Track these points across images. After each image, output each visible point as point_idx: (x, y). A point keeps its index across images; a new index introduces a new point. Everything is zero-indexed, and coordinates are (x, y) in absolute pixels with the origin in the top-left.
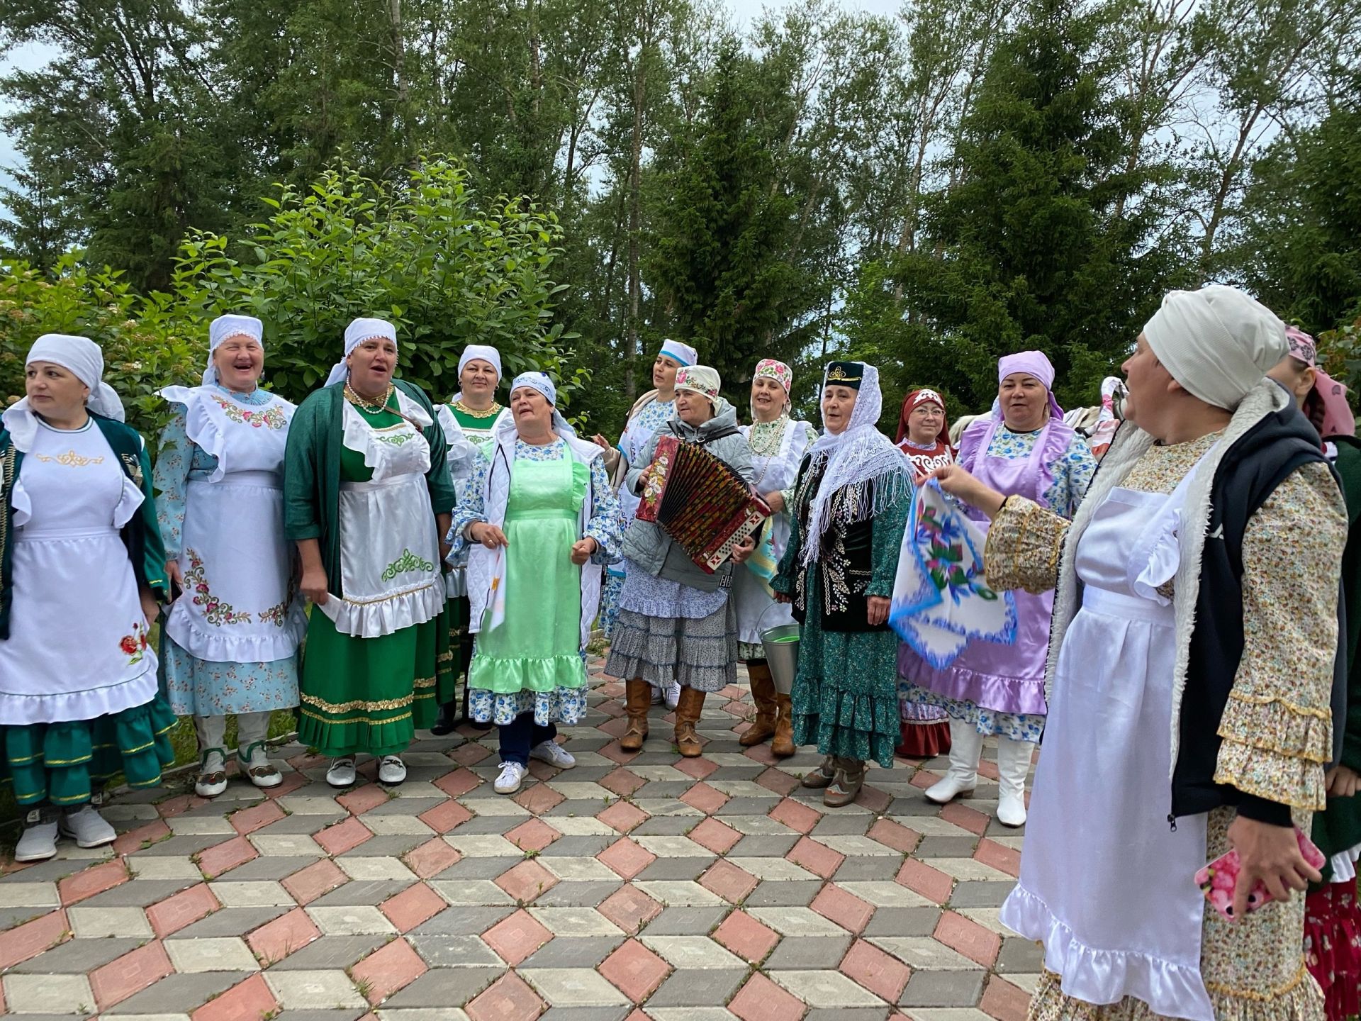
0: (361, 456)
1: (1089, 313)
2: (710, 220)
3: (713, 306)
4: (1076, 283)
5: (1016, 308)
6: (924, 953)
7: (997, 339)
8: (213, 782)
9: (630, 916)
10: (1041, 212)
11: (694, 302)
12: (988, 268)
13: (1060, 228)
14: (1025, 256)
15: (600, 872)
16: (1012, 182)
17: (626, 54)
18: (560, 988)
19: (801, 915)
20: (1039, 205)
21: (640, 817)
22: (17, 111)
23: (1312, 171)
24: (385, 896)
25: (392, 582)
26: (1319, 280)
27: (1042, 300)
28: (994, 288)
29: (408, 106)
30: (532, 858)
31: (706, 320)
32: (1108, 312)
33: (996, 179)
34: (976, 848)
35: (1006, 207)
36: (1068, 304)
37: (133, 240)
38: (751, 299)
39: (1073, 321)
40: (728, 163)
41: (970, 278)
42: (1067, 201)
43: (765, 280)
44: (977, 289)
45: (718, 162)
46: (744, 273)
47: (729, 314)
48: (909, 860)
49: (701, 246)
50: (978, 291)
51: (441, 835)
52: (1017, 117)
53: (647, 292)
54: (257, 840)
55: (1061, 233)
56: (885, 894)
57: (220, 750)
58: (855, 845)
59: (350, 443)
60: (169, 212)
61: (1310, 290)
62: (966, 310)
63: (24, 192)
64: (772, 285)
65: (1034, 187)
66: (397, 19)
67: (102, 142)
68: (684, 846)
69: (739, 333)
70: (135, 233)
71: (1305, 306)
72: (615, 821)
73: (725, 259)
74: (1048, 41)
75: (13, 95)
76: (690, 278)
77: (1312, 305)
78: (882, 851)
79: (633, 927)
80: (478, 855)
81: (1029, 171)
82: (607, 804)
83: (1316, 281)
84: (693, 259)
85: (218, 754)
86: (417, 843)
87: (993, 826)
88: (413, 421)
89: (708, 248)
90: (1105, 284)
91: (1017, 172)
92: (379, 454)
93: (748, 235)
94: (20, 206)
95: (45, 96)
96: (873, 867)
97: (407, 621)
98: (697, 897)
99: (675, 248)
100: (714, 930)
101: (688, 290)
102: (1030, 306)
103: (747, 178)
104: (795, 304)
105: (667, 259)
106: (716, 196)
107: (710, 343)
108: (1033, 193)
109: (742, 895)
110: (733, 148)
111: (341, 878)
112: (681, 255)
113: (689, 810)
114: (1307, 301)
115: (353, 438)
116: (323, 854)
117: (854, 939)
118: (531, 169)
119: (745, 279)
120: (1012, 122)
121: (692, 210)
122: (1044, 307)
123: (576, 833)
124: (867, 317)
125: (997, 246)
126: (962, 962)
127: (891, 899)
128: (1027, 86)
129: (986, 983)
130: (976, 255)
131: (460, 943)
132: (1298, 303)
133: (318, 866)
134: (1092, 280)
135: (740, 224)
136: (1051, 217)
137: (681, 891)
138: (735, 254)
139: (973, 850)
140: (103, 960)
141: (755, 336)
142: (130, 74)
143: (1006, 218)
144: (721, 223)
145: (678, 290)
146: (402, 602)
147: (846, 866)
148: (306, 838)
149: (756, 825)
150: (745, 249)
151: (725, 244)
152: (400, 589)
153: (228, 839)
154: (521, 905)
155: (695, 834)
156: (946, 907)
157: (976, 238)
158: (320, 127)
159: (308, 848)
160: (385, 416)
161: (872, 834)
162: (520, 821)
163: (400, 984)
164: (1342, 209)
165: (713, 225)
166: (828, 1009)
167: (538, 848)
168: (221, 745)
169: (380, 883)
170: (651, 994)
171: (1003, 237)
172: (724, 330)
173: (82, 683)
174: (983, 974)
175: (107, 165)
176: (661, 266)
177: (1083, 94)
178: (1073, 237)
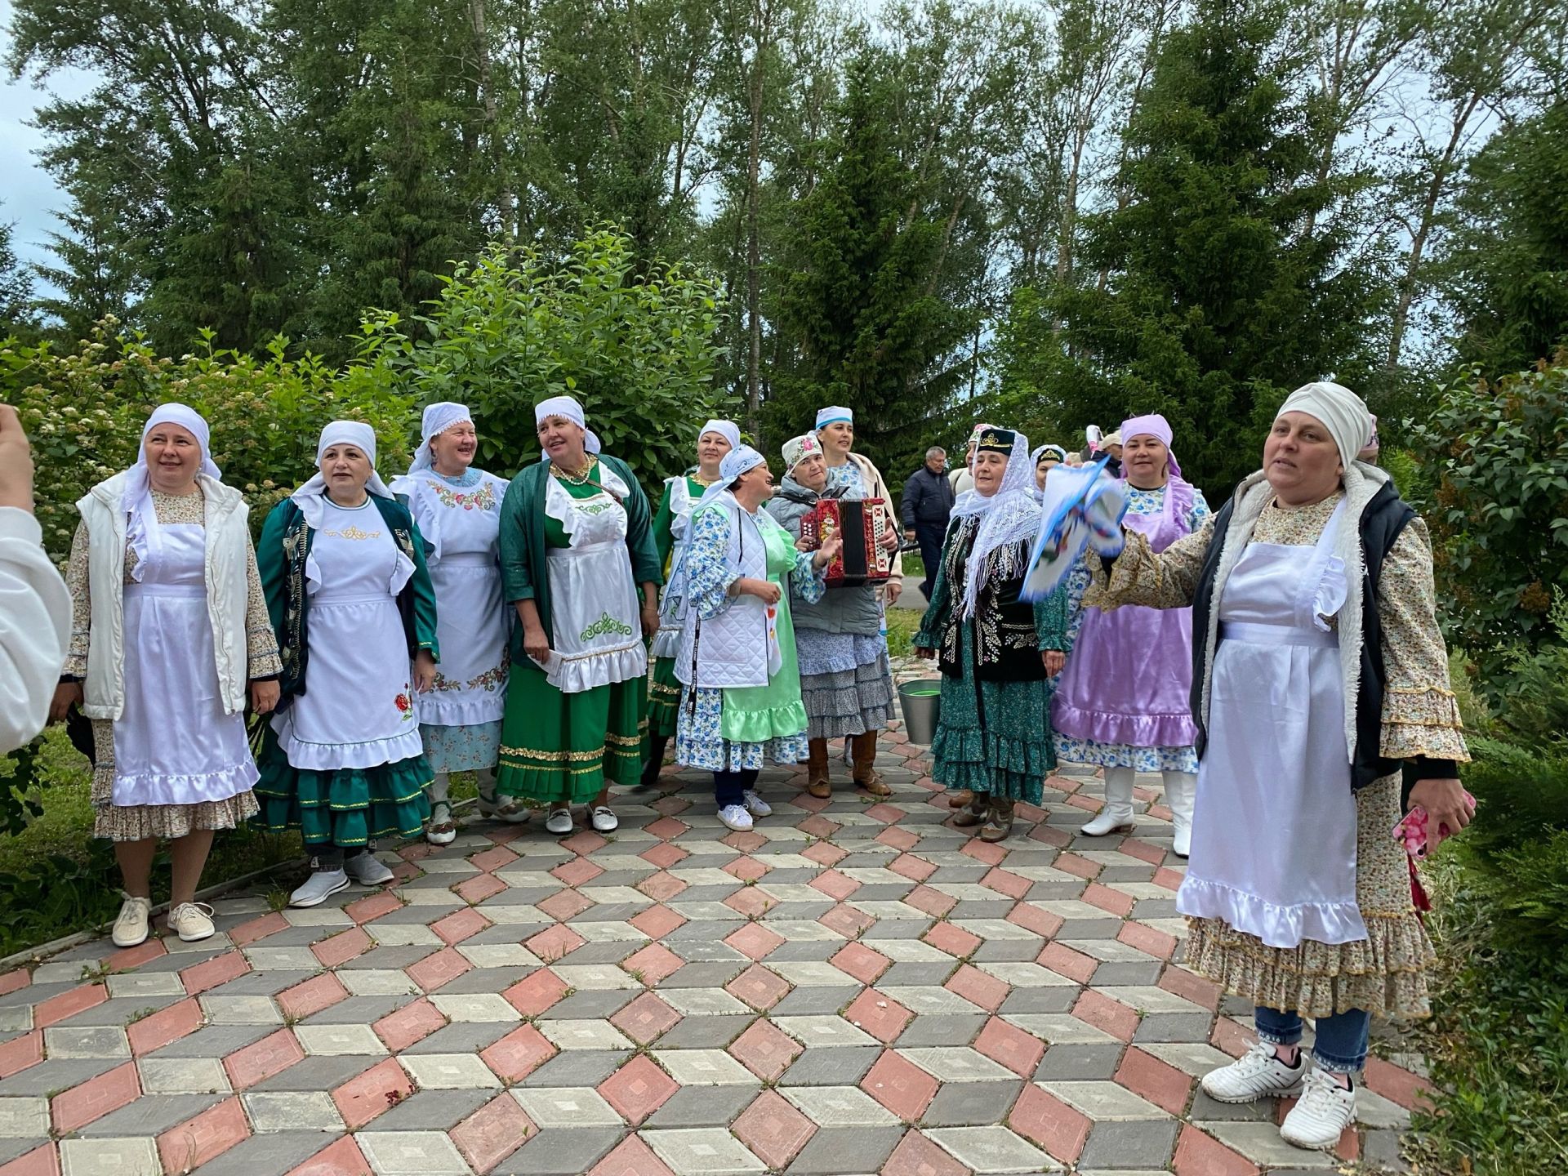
0: (560, 523)
1: (1273, 345)
2: (847, 251)
3: (851, 347)
4: (1258, 312)
5: (1192, 341)
6: (1110, 950)
7: (1171, 377)
8: (444, 831)
9: (848, 926)
10: (1217, 234)
11: (830, 343)
12: (1160, 297)
13: (1238, 251)
14: (1200, 283)
15: (813, 895)
16: (1184, 201)
17: (740, 57)
18: (801, 975)
19: (1000, 925)
20: (1216, 226)
21: (842, 854)
22: (56, 145)
23: (1520, 180)
24: (632, 914)
25: (590, 643)
26: (1531, 302)
27: (1220, 331)
28: (1167, 320)
29: (496, 128)
30: (752, 885)
31: (845, 363)
32: (1294, 343)
33: (1166, 198)
34: (1153, 875)
35: (1178, 229)
36: (1250, 336)
37: (202, 290)
38: (894, 338)
39: (1256, 354)
40: (865, 186)
41: (1140, 310)
42: (1246, 222)
43: (909, 317)
44: (1147, 321)
45: (854, 186)
46: (886, 308)
47: (870, 355)
48: (1093, 884)
49: (838, 280)
50: (1149, 323)
51: (664, 869)
52: (1188, 128)
53: (766, 326)
54: (502, 875)
55: (1241, 256)
56: (1072, 909)
57: (445, 803)
58: (1042, 873)
59: (550, 512)
60: (240, 257)
61: (1521, 314)
62: (1136, 345)
63: (77, 238)
64: (918, 322)
65: (1209, 207)
66: (481, 29)
67: (154, 176)
68: (885, 875)
69: (881, 376)
70: (204, 281)
71: (1517, 331)
72: (817, 857)
73: (864, 293)
74: (1222, 40)
75: (53, 127)
76: (825, 317)
77: (1524, 330)
78: (1068, 878)
79: (853, 933)
80: (702, 883)
81: (1203, 188)
82: (808, 844)
83: (1527, 304)
84: (829, 296)
85: (444, 807)
86: (646, 875)
87: (1169, 858)
88: (611, 492)
89: (845, 283)
90: (1290, 312)
91: (1190, 189)
92: (576, 521)
93: (890, 267)
94: (74, 254)
95: (88, 128)
96: (1060, 890)
97: (603, 680)
98: (905, 912)
99: (808, 283)
100: (924, 934)
101: (823, 330)
102: (1207, 338)
103: (887, 203)
104: (943, 342)
105: (800, 296)
106: (852, 224)
107: (850, 389)
108: (1207, 213)
109: (945, 911)
110: (871, 169)
111: (588, 903)
112: (816, 291)
113: (885, 848)
114: (1517, 326)
115: (555, 507)
116: (564, 885)
117: (1047, 941)
118: (645, 199)
119: (887, 316)
120: (1182, 133)
121: (826, 240)
122: (1223, 340)
123: (784, 866)
124: (1022, 351)
125: (1169, 273)
126: (1142, 956)
127: (1078, 913)
128: (1198, 92)
129: (1163, 970)
130: (1145, 284)
131: (708, 946)
132: (1509, 328)
133: (564, 894)
134: (1276, 309)
135: (879, 254)
136: (1228, 240)
137: (889, 908)
138: (876, 289)
139: (1152, 877)
140: (412, 960)
141: (899, 379)
142: (182, 98)
143: (1179, 241)
144: (859, 254)
145: (812, 330)
146: (599, 661)
147: (1034, 889)
148: (545, 873)
149: (949, 859)
150: (886, 282)
151: (864, 277)
152: (598, 649)
153: (475, 875)
154: (751, 919)
155: (893, 866)
156: (1128, 918)
157: (1145, 264)
158: (406, 157)
159: (550, 881)
160: (586, 488)
161: (1058, 864)
162: (734, 858)
163: (667, 972)
164: (1556, 221)
165: (849, 257)
166: (1028, 989)
167: (755, 878)
168: (446, 799)
169: (623, 905)
170: (878, 978)
171: (1176, 263)
172: (865, 373)
173: (366, 735)
174: (1160, 965)
175: (159, 203)
176: (793, 304)
177: (1261, 100)
178: (1253, 262)
